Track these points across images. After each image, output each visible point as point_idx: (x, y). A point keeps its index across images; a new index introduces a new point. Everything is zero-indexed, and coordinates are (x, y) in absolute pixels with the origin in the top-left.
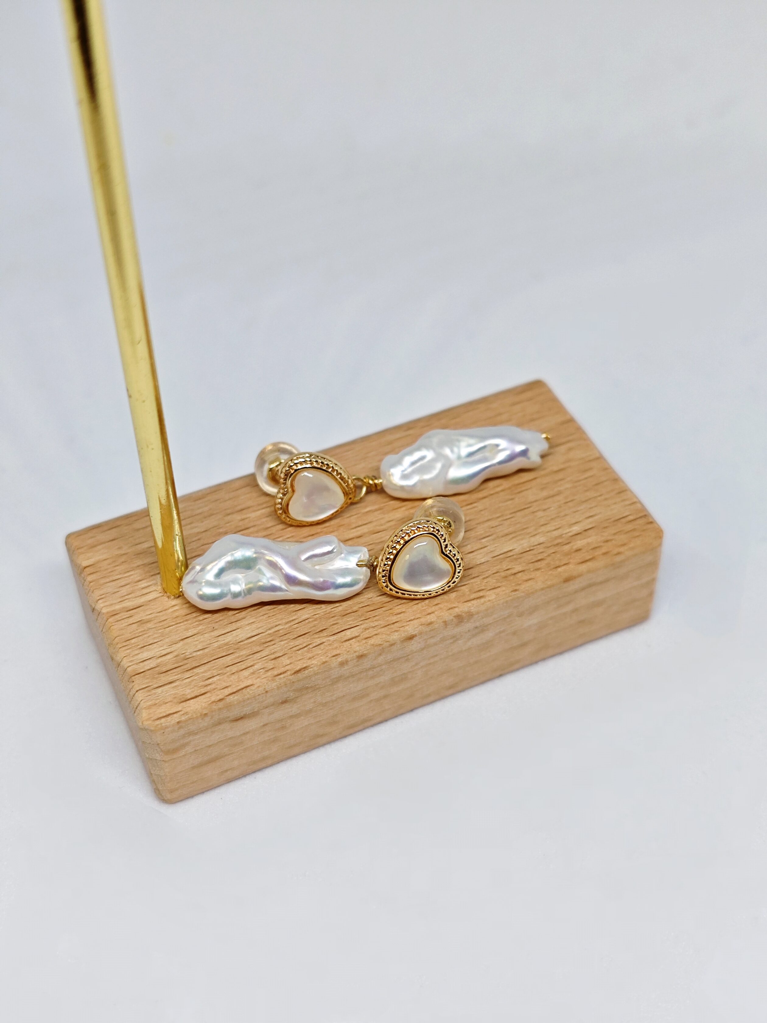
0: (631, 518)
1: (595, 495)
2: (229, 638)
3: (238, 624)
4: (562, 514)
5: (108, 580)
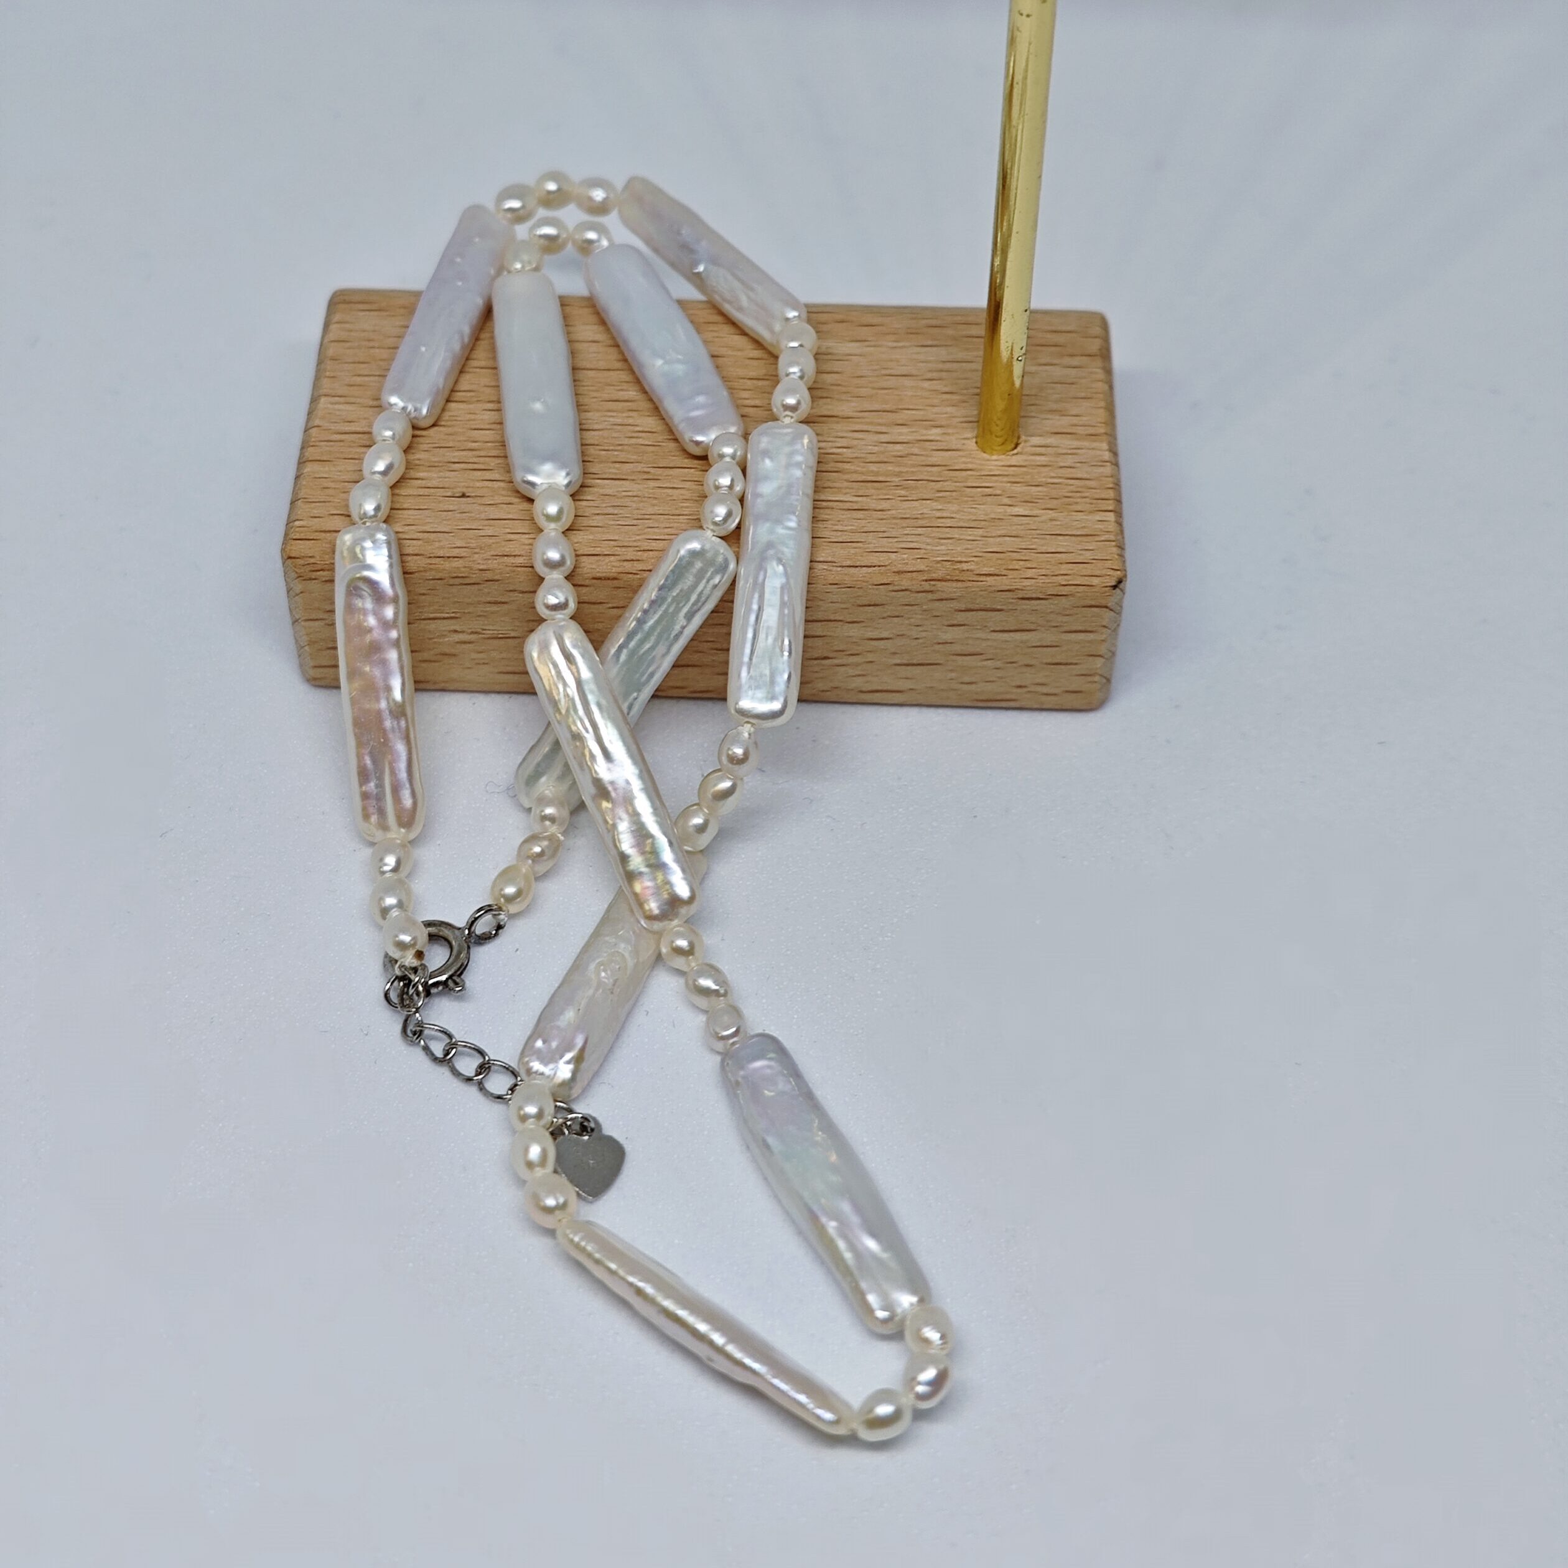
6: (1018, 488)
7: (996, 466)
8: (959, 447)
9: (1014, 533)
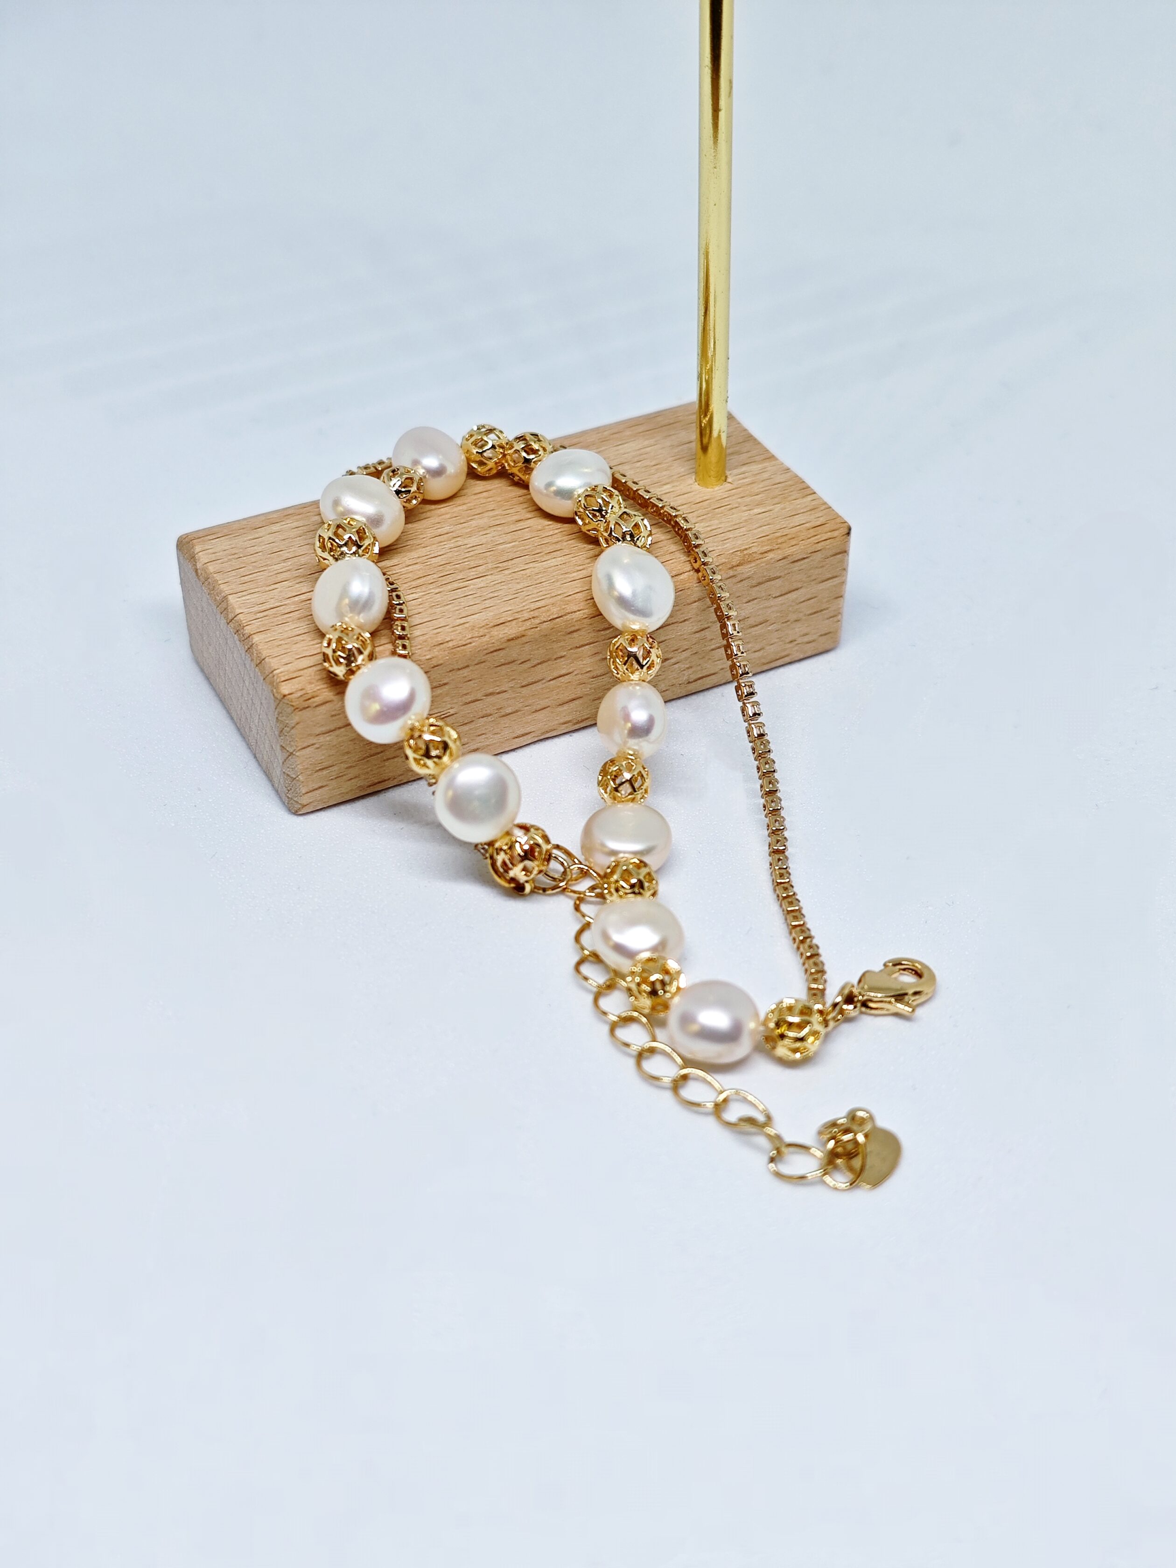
0: (209, 537)
1: (245, 558)
2: (646, 443)
3: (638, 452)
4: (287, 541)
5: (786, 483)
6: (747, 499)
7: (722, 492)
8: (689, 490)
9: (766, 523)
